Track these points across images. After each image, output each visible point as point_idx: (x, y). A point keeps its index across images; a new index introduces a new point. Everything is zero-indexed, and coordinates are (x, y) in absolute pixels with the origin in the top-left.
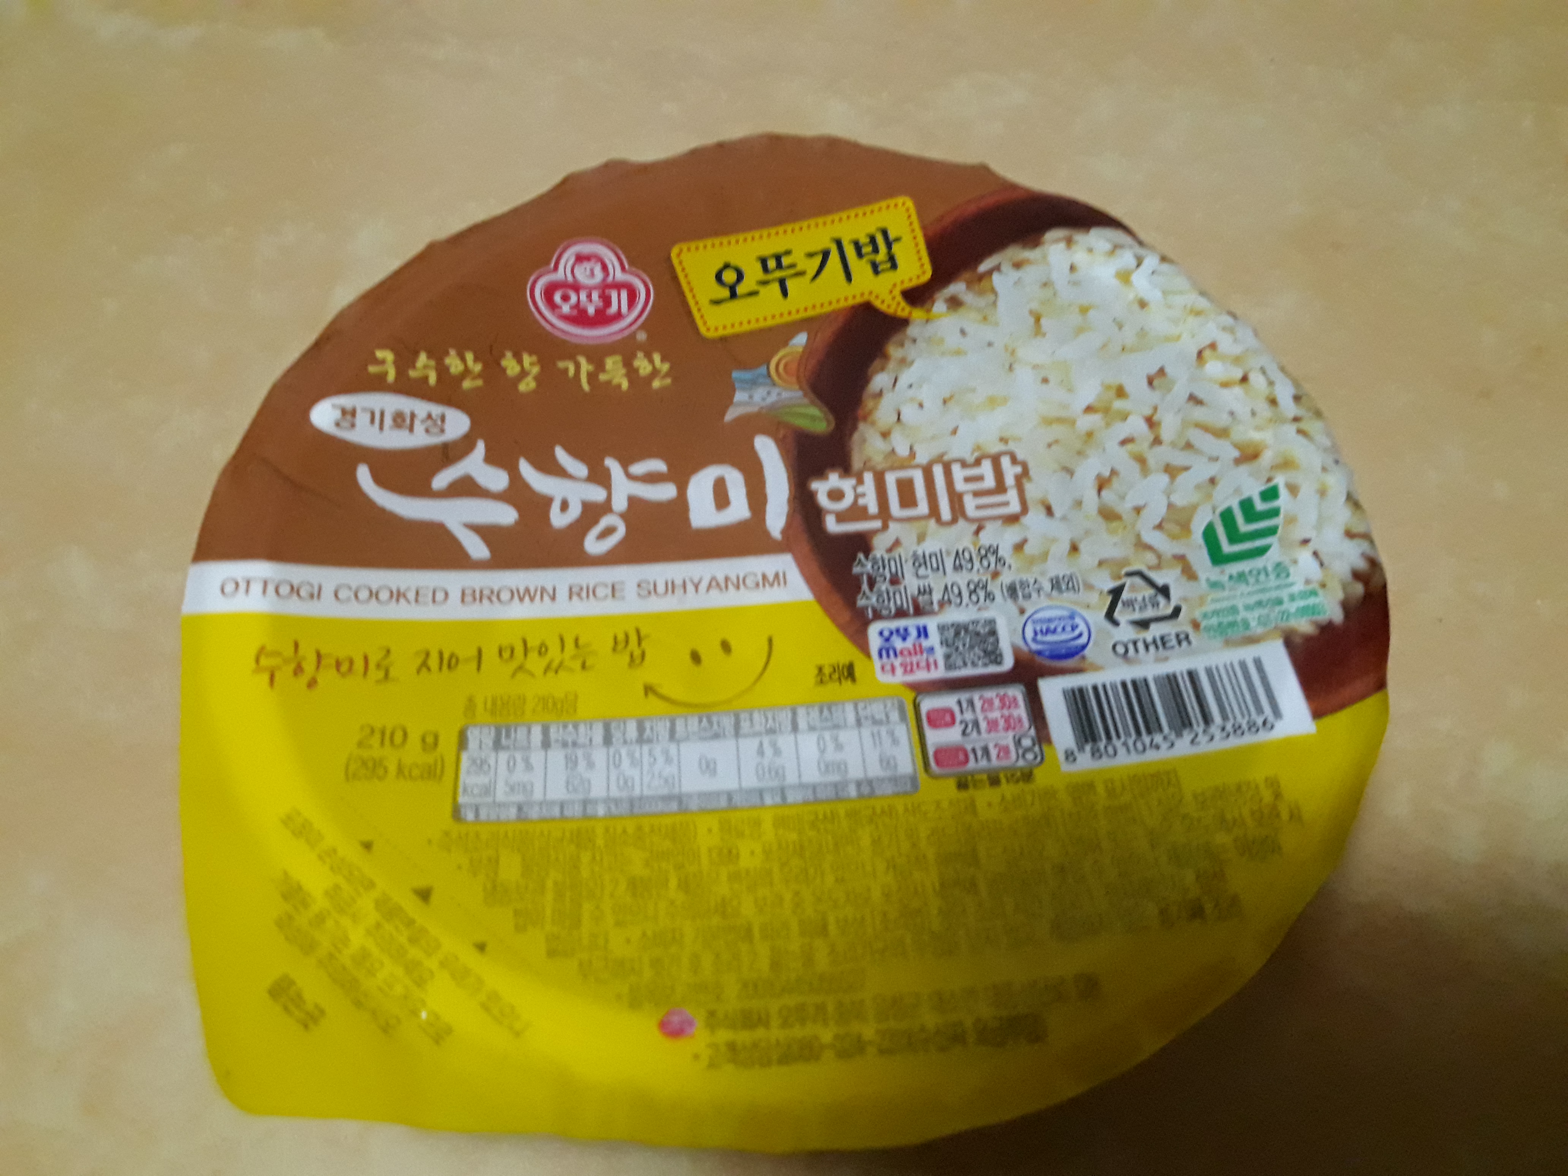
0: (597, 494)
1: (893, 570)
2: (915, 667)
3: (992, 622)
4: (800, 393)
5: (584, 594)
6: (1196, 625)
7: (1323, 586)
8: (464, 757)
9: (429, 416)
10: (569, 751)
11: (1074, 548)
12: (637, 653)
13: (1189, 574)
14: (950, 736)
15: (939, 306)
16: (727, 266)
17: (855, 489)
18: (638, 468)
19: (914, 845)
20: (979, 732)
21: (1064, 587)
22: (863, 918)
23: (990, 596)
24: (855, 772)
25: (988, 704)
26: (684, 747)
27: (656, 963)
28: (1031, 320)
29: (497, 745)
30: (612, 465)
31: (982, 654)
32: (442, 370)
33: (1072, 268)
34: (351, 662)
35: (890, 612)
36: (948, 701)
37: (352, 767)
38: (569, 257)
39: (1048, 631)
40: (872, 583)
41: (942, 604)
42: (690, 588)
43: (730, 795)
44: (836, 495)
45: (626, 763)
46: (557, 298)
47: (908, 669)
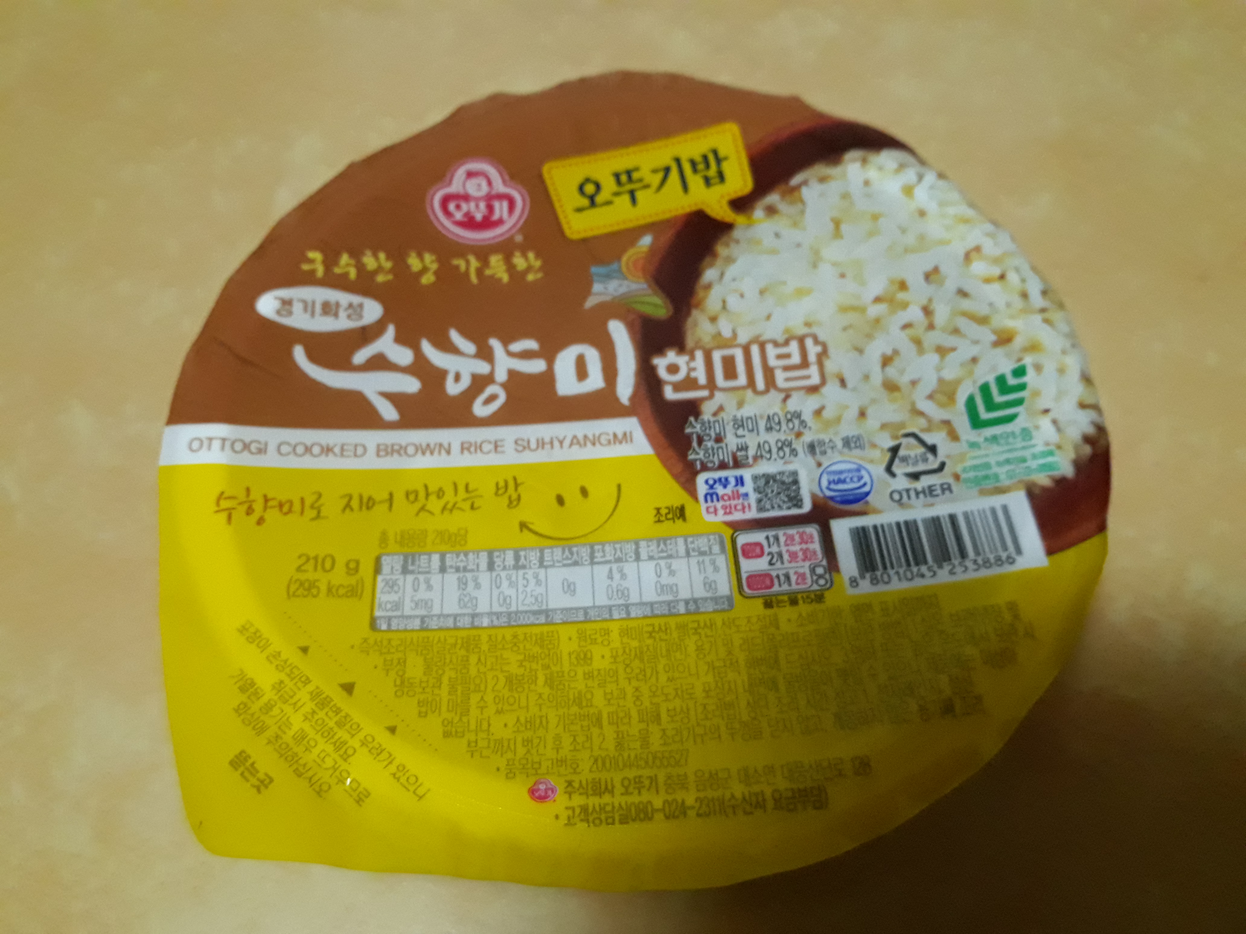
0: (483, 368)
1: (717, 429)
2: (733, 509)
3: (795, 474)
4: (645, 286)
5: (472, 449)
6: (957, 477)
7: (1059, 447)
8: (380, 578)
9: (351, 306)
10: (461, 575)
11: (862, 414)
12: (514, 496)
13: (954, 436)
14: (760, 565)
15: (758, 213)
16: (588, 180)
17: (688, 363)
18: (517, 346)
19: (730, 653)
20: (782, 563)
21: (853, 445)
22: (688, 710)
23: (794, 452)
24: (684, 594)
25: (790, 539)
26: (550, 571)
27: (527, 742)
28: (831, 226)
29: (405, 571)
30: (495, 344)
31: (786, 499)
32: (360, 267)
33: (867, 183)
34: (291, 502)
35: (714, 464)
36: (758, 537)
37: (293, 588)
38: (460, 173)
39: (840, 481)
40: (700, 441)
41: (756, 458)
42: (556, 444)
43: (585, 610)
44: (673, 369)
45: (505, 583)
46: (452, 207)
47: (728, 511)
